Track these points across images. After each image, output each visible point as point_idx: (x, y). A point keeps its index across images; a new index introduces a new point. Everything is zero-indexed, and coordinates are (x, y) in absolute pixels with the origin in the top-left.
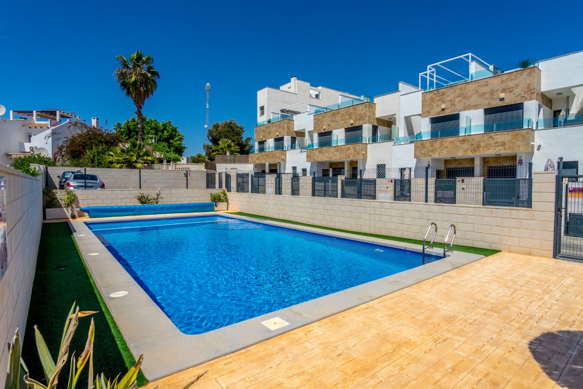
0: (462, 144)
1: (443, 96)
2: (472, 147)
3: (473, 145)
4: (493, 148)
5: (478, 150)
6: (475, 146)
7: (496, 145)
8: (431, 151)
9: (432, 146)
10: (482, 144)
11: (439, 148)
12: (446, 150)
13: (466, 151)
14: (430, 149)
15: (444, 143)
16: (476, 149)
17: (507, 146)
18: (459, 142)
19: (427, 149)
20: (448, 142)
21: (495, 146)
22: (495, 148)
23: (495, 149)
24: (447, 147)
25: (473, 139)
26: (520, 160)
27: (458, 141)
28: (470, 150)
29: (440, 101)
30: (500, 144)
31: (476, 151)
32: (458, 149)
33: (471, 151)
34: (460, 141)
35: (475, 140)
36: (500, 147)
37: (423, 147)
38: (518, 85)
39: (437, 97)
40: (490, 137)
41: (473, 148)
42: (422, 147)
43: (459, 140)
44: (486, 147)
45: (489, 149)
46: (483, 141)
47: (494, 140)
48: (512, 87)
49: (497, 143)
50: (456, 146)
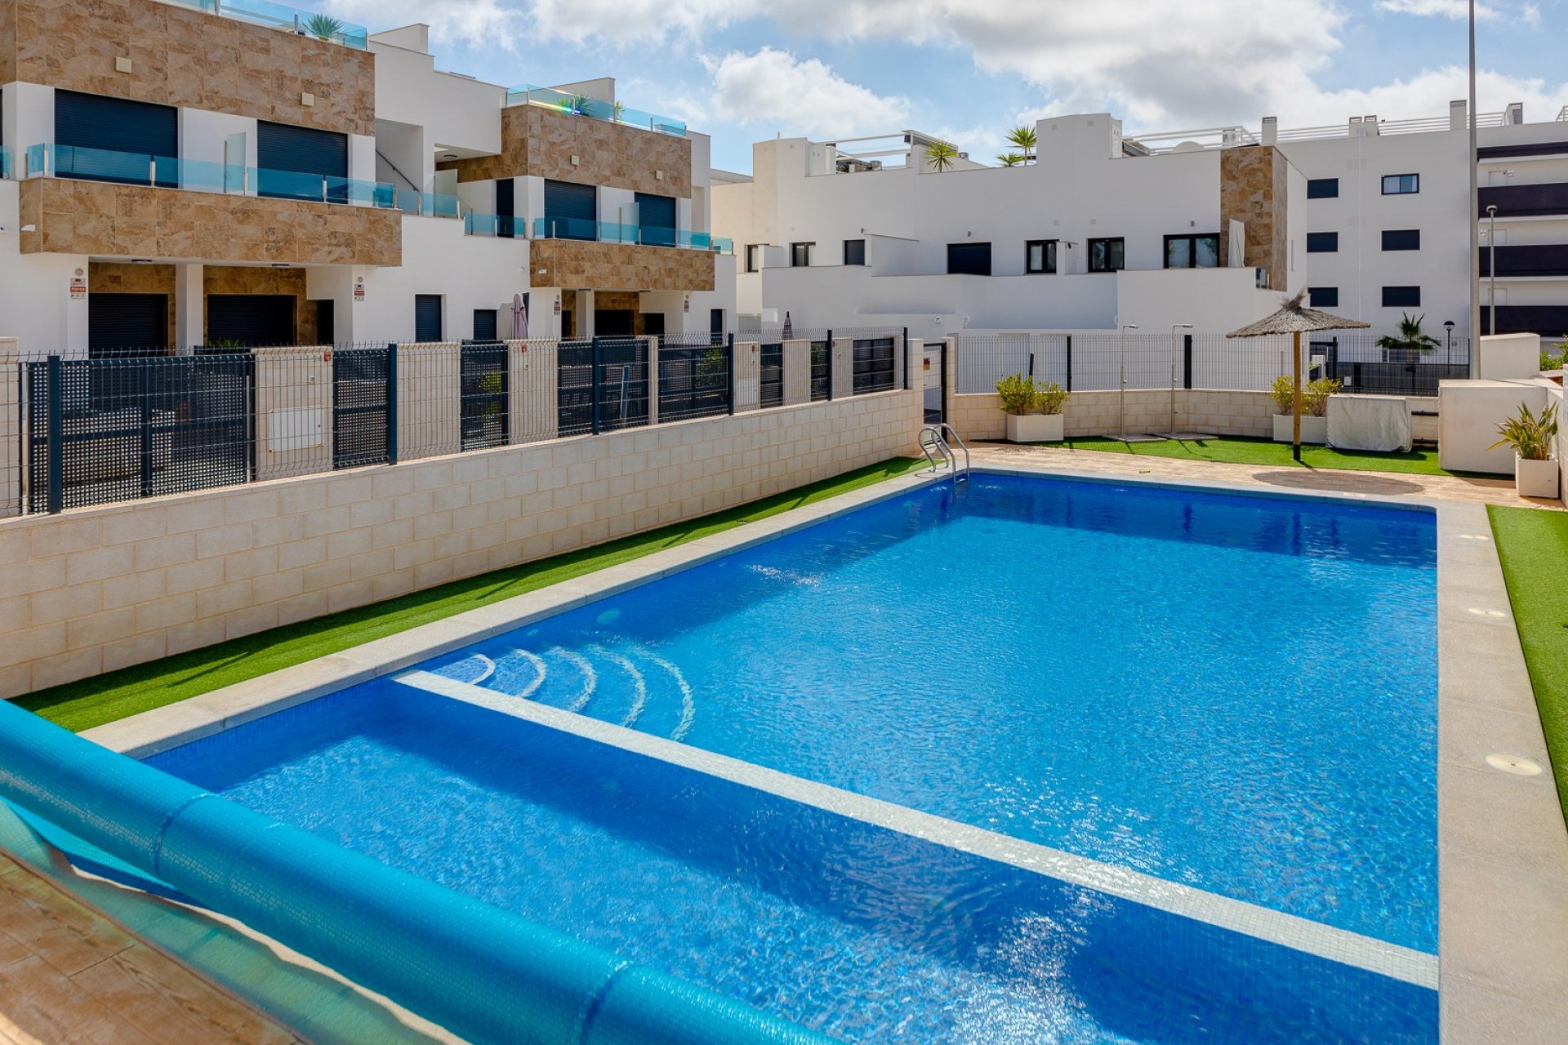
0: (240, 222)
1: (118, 25)
2: (272, 238)
3: (272, 231)
4: (326, 248)
5: (288, 248)
6: (281, 236)
7: (334, 242)
8: (124, 232)
9: (128, 212)
10: (300, 234)
11: (159, 224)
12: (184, 234)
13: (252, 247)
14: (121, 222)
15: (176, 210)
16: (281, 244)
17: (358, 248)
18: (230, 216)
19: (104, 219)
20: (193, 207)
21: (330, 245)
22: (330, 249)
23: (330, 252)
24: (189, 227)
25: (275, 214)
26: (359, 286)
27: (226, 210)
28: (265, 245)
29: (105, 36)
30: (341, 240)
31: (282, 253)
32: (228, 240)
33: (267, 250)
34: (232, 213)
35: (280, 217)
36: (343, 249)
37: (90, 211)
38: (341, 84)
39: (92, 15)
40: (319, 216)
41: (274, 242)
42: (81, 208)
43: (231, 207)
44: (309, 243)
45: (318, 250)
46: (301, 225)
47: (327, 226)
48: (328, 86)
49: (334, 234)
50: (221, 227)
